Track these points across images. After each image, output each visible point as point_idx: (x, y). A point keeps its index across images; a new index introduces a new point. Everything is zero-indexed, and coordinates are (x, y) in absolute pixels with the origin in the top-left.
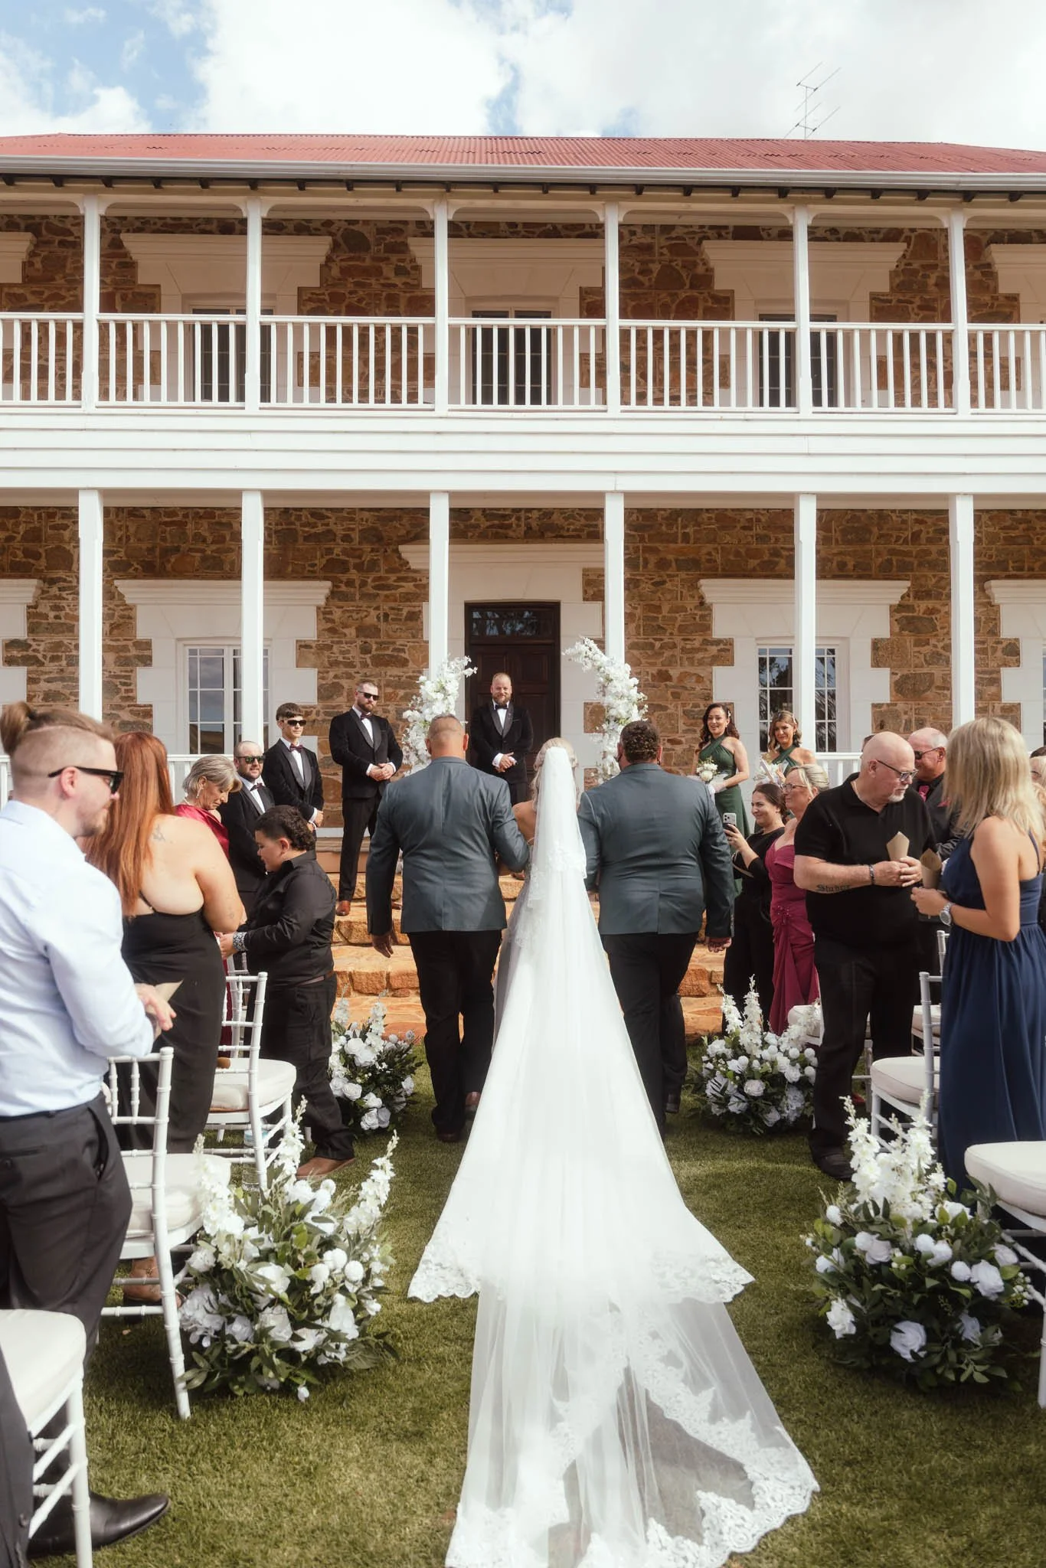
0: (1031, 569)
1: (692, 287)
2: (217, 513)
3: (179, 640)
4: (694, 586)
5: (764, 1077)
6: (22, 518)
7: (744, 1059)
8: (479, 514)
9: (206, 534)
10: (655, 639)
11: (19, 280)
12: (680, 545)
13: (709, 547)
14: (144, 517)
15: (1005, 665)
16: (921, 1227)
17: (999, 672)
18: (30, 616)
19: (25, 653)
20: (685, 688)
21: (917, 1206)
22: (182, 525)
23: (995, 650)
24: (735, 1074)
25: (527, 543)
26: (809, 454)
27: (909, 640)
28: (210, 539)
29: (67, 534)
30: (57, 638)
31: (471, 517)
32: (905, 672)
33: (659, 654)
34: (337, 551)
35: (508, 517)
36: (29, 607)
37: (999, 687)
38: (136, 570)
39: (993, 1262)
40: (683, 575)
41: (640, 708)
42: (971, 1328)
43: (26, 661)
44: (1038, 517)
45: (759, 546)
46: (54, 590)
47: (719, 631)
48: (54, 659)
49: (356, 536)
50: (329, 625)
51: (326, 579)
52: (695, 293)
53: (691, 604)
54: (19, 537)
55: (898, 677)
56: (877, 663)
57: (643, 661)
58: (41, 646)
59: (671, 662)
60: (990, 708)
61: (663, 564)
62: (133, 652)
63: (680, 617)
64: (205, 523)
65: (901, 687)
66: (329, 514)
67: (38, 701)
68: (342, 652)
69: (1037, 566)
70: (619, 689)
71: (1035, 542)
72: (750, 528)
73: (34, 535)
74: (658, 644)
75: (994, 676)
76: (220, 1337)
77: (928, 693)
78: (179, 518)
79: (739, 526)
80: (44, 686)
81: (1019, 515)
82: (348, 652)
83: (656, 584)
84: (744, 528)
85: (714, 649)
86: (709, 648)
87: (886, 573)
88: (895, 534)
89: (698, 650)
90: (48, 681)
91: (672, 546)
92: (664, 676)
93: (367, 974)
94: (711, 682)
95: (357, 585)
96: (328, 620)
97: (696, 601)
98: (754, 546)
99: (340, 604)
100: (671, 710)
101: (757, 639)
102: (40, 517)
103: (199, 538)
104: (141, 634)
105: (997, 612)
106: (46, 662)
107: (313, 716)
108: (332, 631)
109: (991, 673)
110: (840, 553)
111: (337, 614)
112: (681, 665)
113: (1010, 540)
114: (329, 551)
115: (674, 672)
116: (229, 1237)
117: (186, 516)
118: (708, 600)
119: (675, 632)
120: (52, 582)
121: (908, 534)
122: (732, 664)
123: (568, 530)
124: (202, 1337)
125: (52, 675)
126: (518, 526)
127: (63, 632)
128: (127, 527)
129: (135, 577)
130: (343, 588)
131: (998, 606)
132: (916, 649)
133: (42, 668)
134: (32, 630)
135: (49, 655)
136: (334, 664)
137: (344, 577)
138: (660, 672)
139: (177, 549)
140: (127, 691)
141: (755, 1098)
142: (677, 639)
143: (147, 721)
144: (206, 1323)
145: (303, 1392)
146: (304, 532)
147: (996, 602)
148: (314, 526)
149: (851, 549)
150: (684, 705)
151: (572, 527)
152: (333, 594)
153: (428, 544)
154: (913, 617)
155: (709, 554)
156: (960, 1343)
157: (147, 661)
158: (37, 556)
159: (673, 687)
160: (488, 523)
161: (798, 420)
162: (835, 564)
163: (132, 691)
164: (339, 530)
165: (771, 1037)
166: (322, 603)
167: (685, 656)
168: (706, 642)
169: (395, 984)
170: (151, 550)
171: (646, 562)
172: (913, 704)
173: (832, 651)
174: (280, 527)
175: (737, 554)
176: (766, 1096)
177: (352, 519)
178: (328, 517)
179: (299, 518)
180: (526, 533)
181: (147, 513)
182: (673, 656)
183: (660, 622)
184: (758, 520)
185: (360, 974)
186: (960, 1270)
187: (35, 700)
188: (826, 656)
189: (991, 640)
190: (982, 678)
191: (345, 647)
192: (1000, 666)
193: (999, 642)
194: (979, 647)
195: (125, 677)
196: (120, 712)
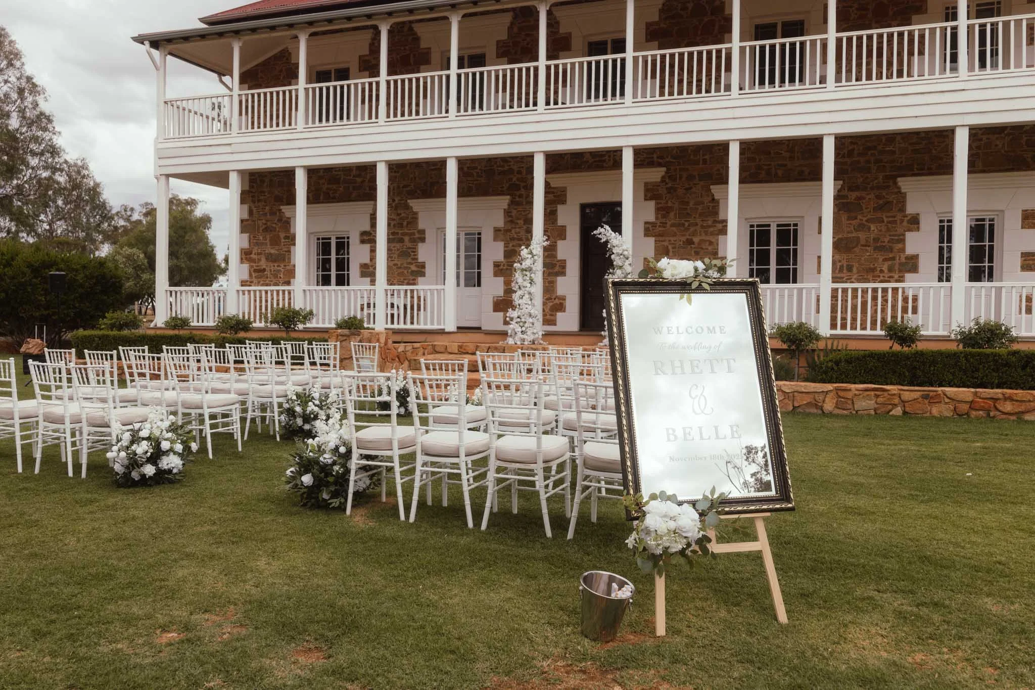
0: (929, 169)
1: (712, 14)
3: (438, 229)
4: (709, 190)
10: (686, 221)
11: (368, 53)
12: (701, 166)
13: (717, 166)
15: (909, 230)
17: (904, 235)
18: (371, 219)
19: (369, 237)
20: (702, 248)
22: (440, 170)
23: (902, 221)
26: (734, 118)
27: (845, 216)
32: (840, 236)
33: (688, 229)
34: (514, 179)
35: (604, 155)
36: (371, 215)
37: (904, 244)
40: (702, 183)
43: (370, 241)
44: (936, 136)
45: (749, 164)
47: (722, 215)
49: (524, 171)
50: (510, 219)
51: (508, 195)
52: (714, 17)
54: (367, 180)
55: (837, 240)
57: (678, 234)
59: (694, 234)
60: (898, 258)
61: (690, 178)
62: (417, 235)
63: (700, 207)
65: (838, 246)
66: (510, 160)
68: (516, 233)
69: (934, 167)
71: (934, 152)
74: (687, 224)
75: (901, 237)
77: (855, 249)
78: (438, 166)
81: (923, 135)
82: (519, 233)
83: (687, 189)
85: (720, 226)
86: (717, 225)
89: (710, 227)
91: (696, 166)
92: (690, 242)
94: (718, 245)
95: (524, 196)
96: (511, 216)
97: (710, 199)
99: (516, 207)
101: (750, 219)
104: (421, 226)
105: (906, 197)
107: (501, 267)
108: (512, 222)
109: (899, 235)
110: (800, 166)
111: (514, 213)
112: (700, 235)
113: (915, 151)
114: (511, 179)
115: (696, 240)
118: (716, 197)
119: (697, 216)
121: (843, 151)
122: (727, 234)
126: (609, 160)
128: (414, 173)
129: (418, 198)
130: (517, 199)
131: (905, 193)
132: (848, 222)
134: (373, 226)
136: (512, 239)
137: (518, 193)
138: (687, 239)
139: (437, 183)
140: (414, 255)
142: (698, 221)
143: (423, 270)
146: (496, 170)
147: (903, 191)
148: (503, 166)
149: (804, 163)
151: (639, 159)
152: (512, 203)
154: (847, 203)
155: (718, 170)
157: (423, 240)
159: (695, 248)
161: (731, 99)
162: (796, 173)
163: (416, 255)
164: (515, 168)
166: (506, 207)
167: (702, 230)
168: (715, 221)
170: (424, 184)
171: (682, 176)
172: (845, 256)
173: (796, 225)
174: (486, 169)
177: (522, 162)
178: (509, 162)
180: (613, 164)
182: (696, 230)
183: (689, 212)
184: (749, 149)
188: (792, 228)
189: (899, 216)
190: (893, 239)
191: (518, 230)
192: (905, 231)
193: (906, 216)
194: (891, 219)
195: (413, 248)
196: (411, 266)
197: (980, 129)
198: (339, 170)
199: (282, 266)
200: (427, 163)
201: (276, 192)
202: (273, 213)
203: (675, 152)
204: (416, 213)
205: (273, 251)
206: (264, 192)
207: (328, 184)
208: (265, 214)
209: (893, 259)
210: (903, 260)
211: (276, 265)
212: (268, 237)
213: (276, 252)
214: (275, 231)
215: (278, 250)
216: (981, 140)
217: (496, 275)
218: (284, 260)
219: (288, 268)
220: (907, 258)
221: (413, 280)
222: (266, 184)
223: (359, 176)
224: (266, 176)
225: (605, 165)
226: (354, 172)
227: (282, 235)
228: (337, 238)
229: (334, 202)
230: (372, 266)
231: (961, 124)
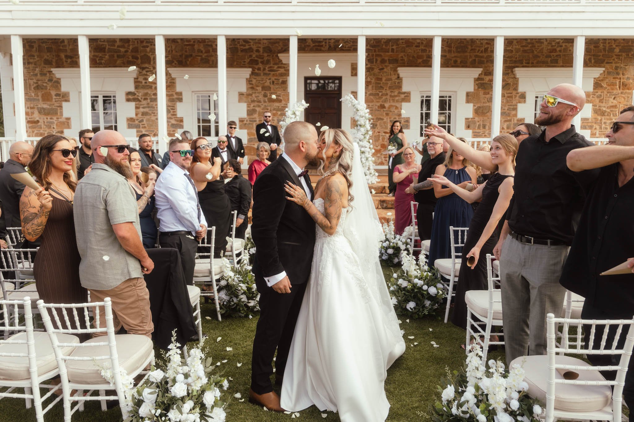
0: (533, 63)
2: (207, 41)
3: (193, 92)
4: (395, 70)
5: (393, 248)
6: (131, 43)
7: (387, 242)
8: (310, 41)
9: (202, 49)
10: (380, 92)
12: (390, 53)
13: (402, 54)
14: (178, 42)
15: (520, 102)
16: (416, 277)
17: (517, 105)
18: (135, 82)
19: (134, 97)
20: (391, 111)
21: (416, 272)
22: (193, 45)
23: (516, 96)
24: (384, 247)
25: (329, 53)
26: (439, 20)
27: (481, 92)
28: (204, 51)
29: (148, 49)
30: (146, 91)
31: (307, 42)
32: (479, 105)
33: (380, 98)
34: (254, 56)
35: (322, 42)
36: (135, 79)
37: (517, 111)
38: (175, 64)
39: (435, 287)
40: (391, 66)
41: (370, 121)
42: (428, 303)
43: (134, 100)
44: (536, 42)
45: (422, 54)
46: (144, 72)
47: (405, 89)
48: (145, 99)
49: (261, 50)
50: (251, 86)
51: (250, 67)
53: (394, 77)
54: (130, 51)
55: (476, 107)
56: (468, 101)
57: (374, 100)
58: (140, 94)
59: (385, 101)
60: (513, 120)
61: (383, 61)
62: (175, 96)
63: (389, 83)
64: (202, 45)
65: (477, 111)
66: (250, 41)
67: (140, 115)
68: (256, 97)
69: (535, 62)
70: (361, 114)
71: (535, 52)
72: (419, 46)
73: (135, 50)
74: (380, 94)
75: (515, 107)
76: (229, 302)
77: (488, 114)
78: (192, 43)
79: (414, 45)
80: (141, 110)
81: (529, 41)
82: (258, 96)
83: (380, 69)
84: (416, 46)
85: (403, 96)
86: (401, 95)
87: (473, 65)
88: (478, 49)
89: (396, 96)
90: (143, 108)
91: (387, 54)
92: (383, 107)
94: (401, 109)
95: (262, 69)
96: (251, 84)
97: (396, 76)
98: (420, 54)
99: (255, 77)
100: (385, 120)
101: (420, 92)
102: (137, 42)
103: (200, 51)
104: (178, 89)
105: (518, 81)
106: (142, 100)
107: (245, 122)
108: (252, 88)
109: (514, 106)
110: (455, 57)
111: (254, 81)
112: (390, 102)
113: (525, 51)
114: (251, 56)
115: (387, 105)
116: (231, 277)
117: (194, 42)
118: (401, 76)
119: (388, 89)
120: (143, 69)
121: (483, 49)
122: (410, 102)
123: (345, 47)
124: (224, 302)
125: (144, 106)
126: (326, 45)
127: (148, 89)
128: (172, 46)
129: (175, 67)
130: (256, 71)
131: (518, 78)
132: (484, 96)
133: (140, 103)
134: (136, 87)
135: (143, 98)
136: (253, 101)
137: (257, 67)
138: (381, 105)
139: (191, 55)
141: (390, 255)
142: (388, 92)
143: (181, 123)
144: (225, 298)
145: (251, 317)
146: (241, 48)
147: (517, 77)
148: (245, 46)
149: (459, 55)
150: (390, 118)
151: (347, 46)
152: (253, 73)
153: (289, 53)
154: (483, 83)
155: (402, 57)
156: (424, 306)
157: (180, 100)
158: (137, 58)
159: (386, 111)
160: (314, 45)
161: (435, 6)
162: (452, 61)
163: (175, 112)
164: (254, 47)
165: (398, 236)
166: (248, 77)
167: (391, 99)
168: (400, 93)
170: (181, 56)
171: (376, 60)
172: (482, 118)
173: (450, 97)
174: (231, 46)
175: (413, 57)
176: (394, 254)
177: (260, 43)
178: (250, 42)
179: (239, 43)
180: (329, 48)
181: (179, 41)
182: (386, 98)
183: (382, 85)
184: (422, 43)
186: (425, 287)
187: (138, 115)
188: (448, 99)
189: (514, 92)
190: (510, 108)
191: (257, 95)
192: (517, 103)
193: (518, 93)
194: (510, 95)
195: (172, 106)
196: (171, 120)
197: (562, 39)
198: (104, 41)
199: (55, 118)
200: (182, 39)
201: (46, 57)
202: (43, 74)
203: (372, 42)
204: (174, 79)
205: (45, 106)
206: (34, 56)
207: (94, 52)
208: (36, 75)
209: (510, 121)
210: (516, 122)
211: (49, 118)
212: (40, 94)
213: (48, 107)
214: (46, 89)
215: (50, 105)
216: (561, 46)
218: (57, 114)
219: (60, 120)
220: (518, 120)
221: (173, 131)
222: (35, 49)
223: (123, 46)
224: (35, 42)
225: (322, 49)
226: (118, 43)
227: (53, 93)
228: (104, 97)
229: (101, 67)
230: (137, 120)
231: (581, 35)
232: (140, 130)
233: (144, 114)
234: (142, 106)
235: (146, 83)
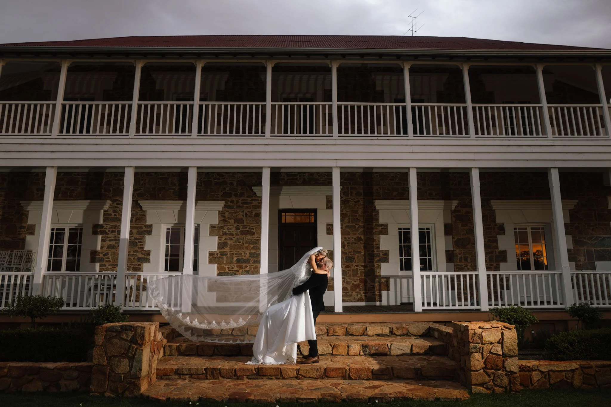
0: (506, 196)
1: (368, 89)
4: (372, 203)
6: (104, 177)
8: (284, 174)
10: (356, 224)
11: (112, 89)
12: (365, 186)
13: (377, 187)
14: (152, 176)
17: (497, 237)
18: (104, 215)
19: (101, 229)
20: (368, 244)
22: (167, 178)
23: (494, 228)
25: (304, 186)
26: (413, 153)
27: (459, 224)
28: (177, 185)
29: (121, 182)
30: (114, 224)
31: (281, 176)
32: (458, 237)
33: (357, 230)
34: (227, 189)
35: (296, 175)
36: (104, 211)
37: (497, 243)
38: (147, 196)
40: (366, 198)
43: (102, 233)
45: (397, 187)
46: (115, 205)
47: (382, 221)
48: (112, 232)
49: (235, 183)
50: (222, 219)
51: (222, 200)
52: (369, 91)
53: (370, 210)
54: (102, 184)
55: (455, 239)
56: (446, 234)
57: (351, 233)
58: (108, 227)
59: (362, 233)
60: (494, 253)
61: (358, 194)
62: (144, 229)
63: (365, 215)
64: (175, 178)
65: (457, 243)
66: (225, 174)
67: (105, 249)
68: (228, 229)
69: (509, 194)
72: (393, 180)
73: (109, 183)
74: (357, 226)
75: (495, 239)
77: (468, 246)
78: (166, 176)
79: (388, 179)
80: (108, 243)
82: (231, 229)
83: (356, 202)
84: (391, 180)
85: (380, 228)
86: (378, 227)
87: (449, 197)
88: (451, 182)
89: (373, 229)
90: (110, 241)
91: (362, 187)
93: (226, 369)
94: (379, 241)
95: (235, 203)
96: (223, 217)
97: (373, 209)
98: (395, 187)
99: (228, 210)
100: (363, 253)
101: (397, 224)
102: (111, 176)
103: (173, 184)
104: (148, 222)
105: (494, 213)
106: (109, 233)
107: (216, 256)
108: (225, 221)
109: (494, 237)
110: (430, 190)
111: (227, 214)
112: (367, 234)
114: (224, 189)
115: (364, 238)
117: (168, 175)
118: (377, 208)
119: (364, 221)
120: (115, 201)
121: (457, 182)
122: (388, 234)
123: (320, 180)
125: (111, 239)
126: (300, 179)
127: (116, 221)
129: (147, 200)
130: (229, 204)
131: (495, 210)
132: (462, 228)
133: (107, 236)
134: (105, 220)
135: (111, 230)
136: (225, 234)
137: (230, 199)
138: (358, 237)
139: (164, 188)
140: (141, 245)
142: (365, 224)
143: (148, 257)
146: (214, 181)
148: (219, 179)
149: (434, 188)
150: (368, 251)
151: (321, 179)
152: (226, 206)
153: (262, 187)
154: (460, 215)
155: (377, 190)
157: (150, 233)
158: (109, 191)
159: (363, 243)
160: (288, 178)
161: (408, 140)
162: (427, 194)
163: (142, 245)
164: (228, 181)
166: (221, 209)
167: (368, 231)
168: (377, 225)
169: (239, 374)
170: (154, 189)
172: (462, 251)
173: (428, 229)
174: (205, 180)
175: (388, 190)
177: (234, 177)
178: (224, 176)
179: (213, 176)
180: (303, 182)
181: (153, 174)
182: (363, 231)
183: (358, 217)
184: (396, 176)
185: (223, 369)
187: (104, 248)
188: (426, 231)
189: (493, 224)
190: (490, 240)
191: (230, 227)
192: (497, 235)
193: (496, 225)
194: (488, 227)
195: (140, 239)
196: (137, 254)
198: (78, 175)
201: (17, 190)
202: (11, 207)
203: (347, 175)
204: (145, 211)
205: (7, 239)
209: (492, 253)
210: (498, 254)
212: (4, 227)
213: (11, 240)
214: (12, 221)
215: (12, 238)
217: (211, 262)
218: (18, 246)
220: (499, 252)
221: (138, 265)
225: (297, 182)
227: (19, 225)
228: (70, 229)
229: (72, 200)
230: (102, 253)
231: (554, 166)
232: (103, 263)
233: (109, 247)
234: (109, 239)
235: (115, 215)
